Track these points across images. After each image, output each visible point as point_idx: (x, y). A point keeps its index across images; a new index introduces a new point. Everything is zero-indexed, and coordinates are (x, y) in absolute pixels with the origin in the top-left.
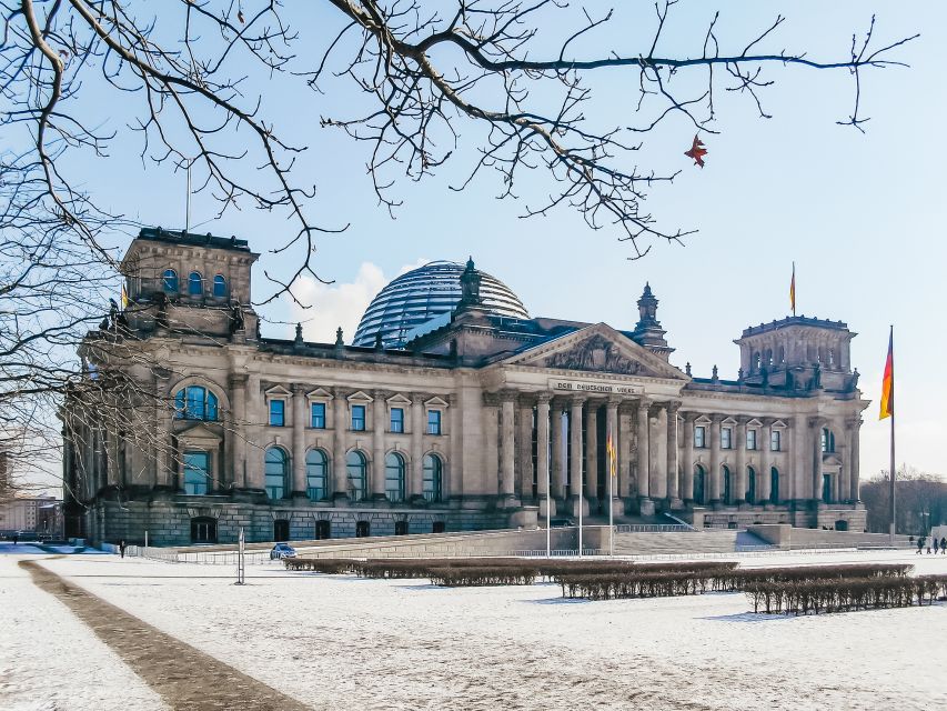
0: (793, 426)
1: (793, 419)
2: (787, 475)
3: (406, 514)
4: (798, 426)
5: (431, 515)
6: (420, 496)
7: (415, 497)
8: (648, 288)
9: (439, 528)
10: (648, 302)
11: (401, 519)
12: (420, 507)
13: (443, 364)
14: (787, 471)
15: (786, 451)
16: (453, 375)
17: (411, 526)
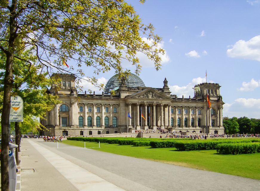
0: (204, 109)
1: (204, 107)
2: (202, 120)
3: (109, 130)
4: (205, 108)
5: (114, 130)
6: (112, 126)
7: (111, 126)
8: (165, 79)
9: (116, 132)
10: (165, 82)
11: (107, 131)
12: (112, 128)
13: (117, 98)
14: (202, 119)
15: (202, 114)
16: (118, 100)
17: (110, 132)
